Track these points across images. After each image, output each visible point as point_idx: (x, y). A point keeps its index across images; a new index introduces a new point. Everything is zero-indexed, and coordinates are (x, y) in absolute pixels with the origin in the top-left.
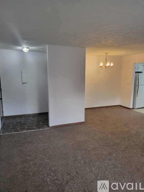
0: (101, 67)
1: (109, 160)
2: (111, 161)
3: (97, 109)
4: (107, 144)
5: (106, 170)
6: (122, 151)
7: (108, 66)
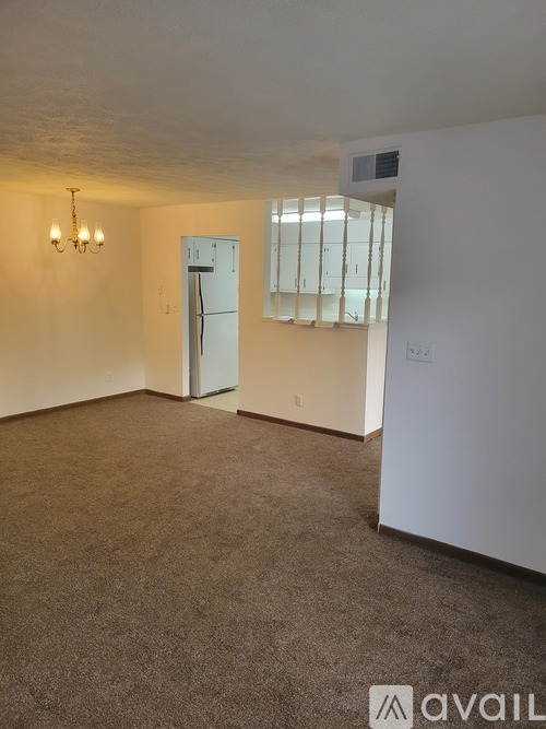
0: (55, 242)
1: (97, 611)
2: (103, 615)
3: (55, 414)
4: (91, 549)
5: (83, 655)
6: (150, 560)
7: (85, 243)
